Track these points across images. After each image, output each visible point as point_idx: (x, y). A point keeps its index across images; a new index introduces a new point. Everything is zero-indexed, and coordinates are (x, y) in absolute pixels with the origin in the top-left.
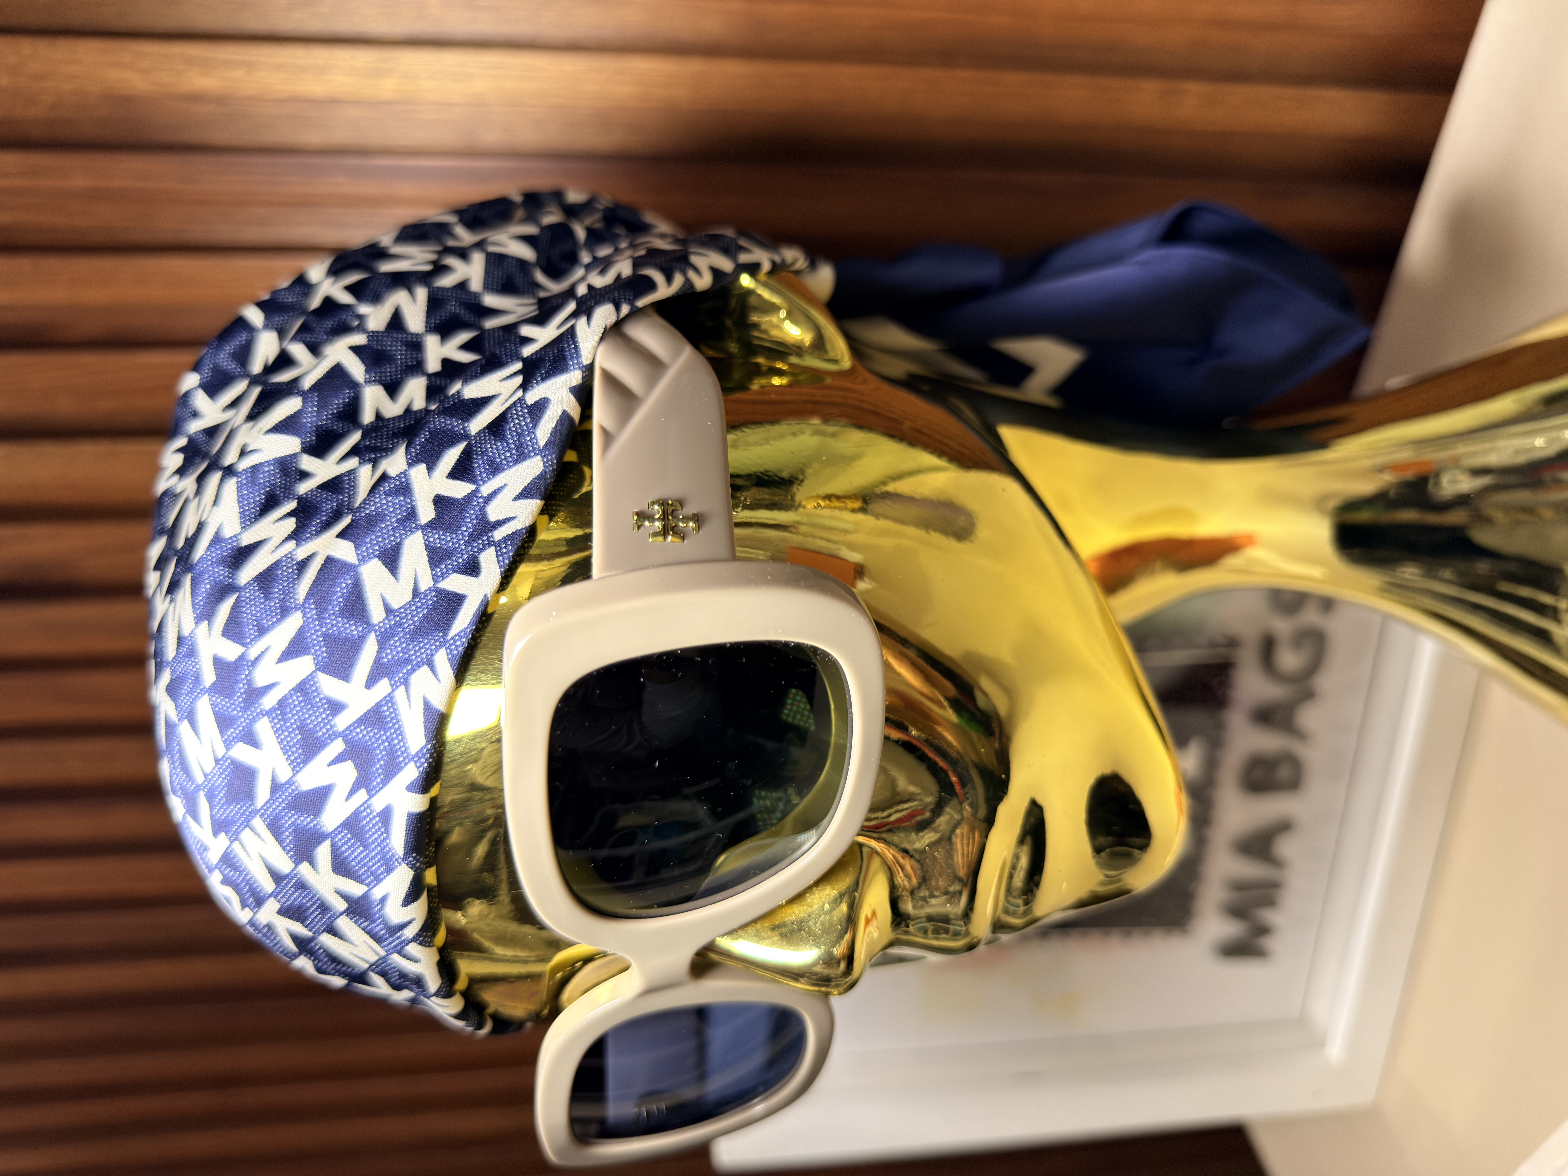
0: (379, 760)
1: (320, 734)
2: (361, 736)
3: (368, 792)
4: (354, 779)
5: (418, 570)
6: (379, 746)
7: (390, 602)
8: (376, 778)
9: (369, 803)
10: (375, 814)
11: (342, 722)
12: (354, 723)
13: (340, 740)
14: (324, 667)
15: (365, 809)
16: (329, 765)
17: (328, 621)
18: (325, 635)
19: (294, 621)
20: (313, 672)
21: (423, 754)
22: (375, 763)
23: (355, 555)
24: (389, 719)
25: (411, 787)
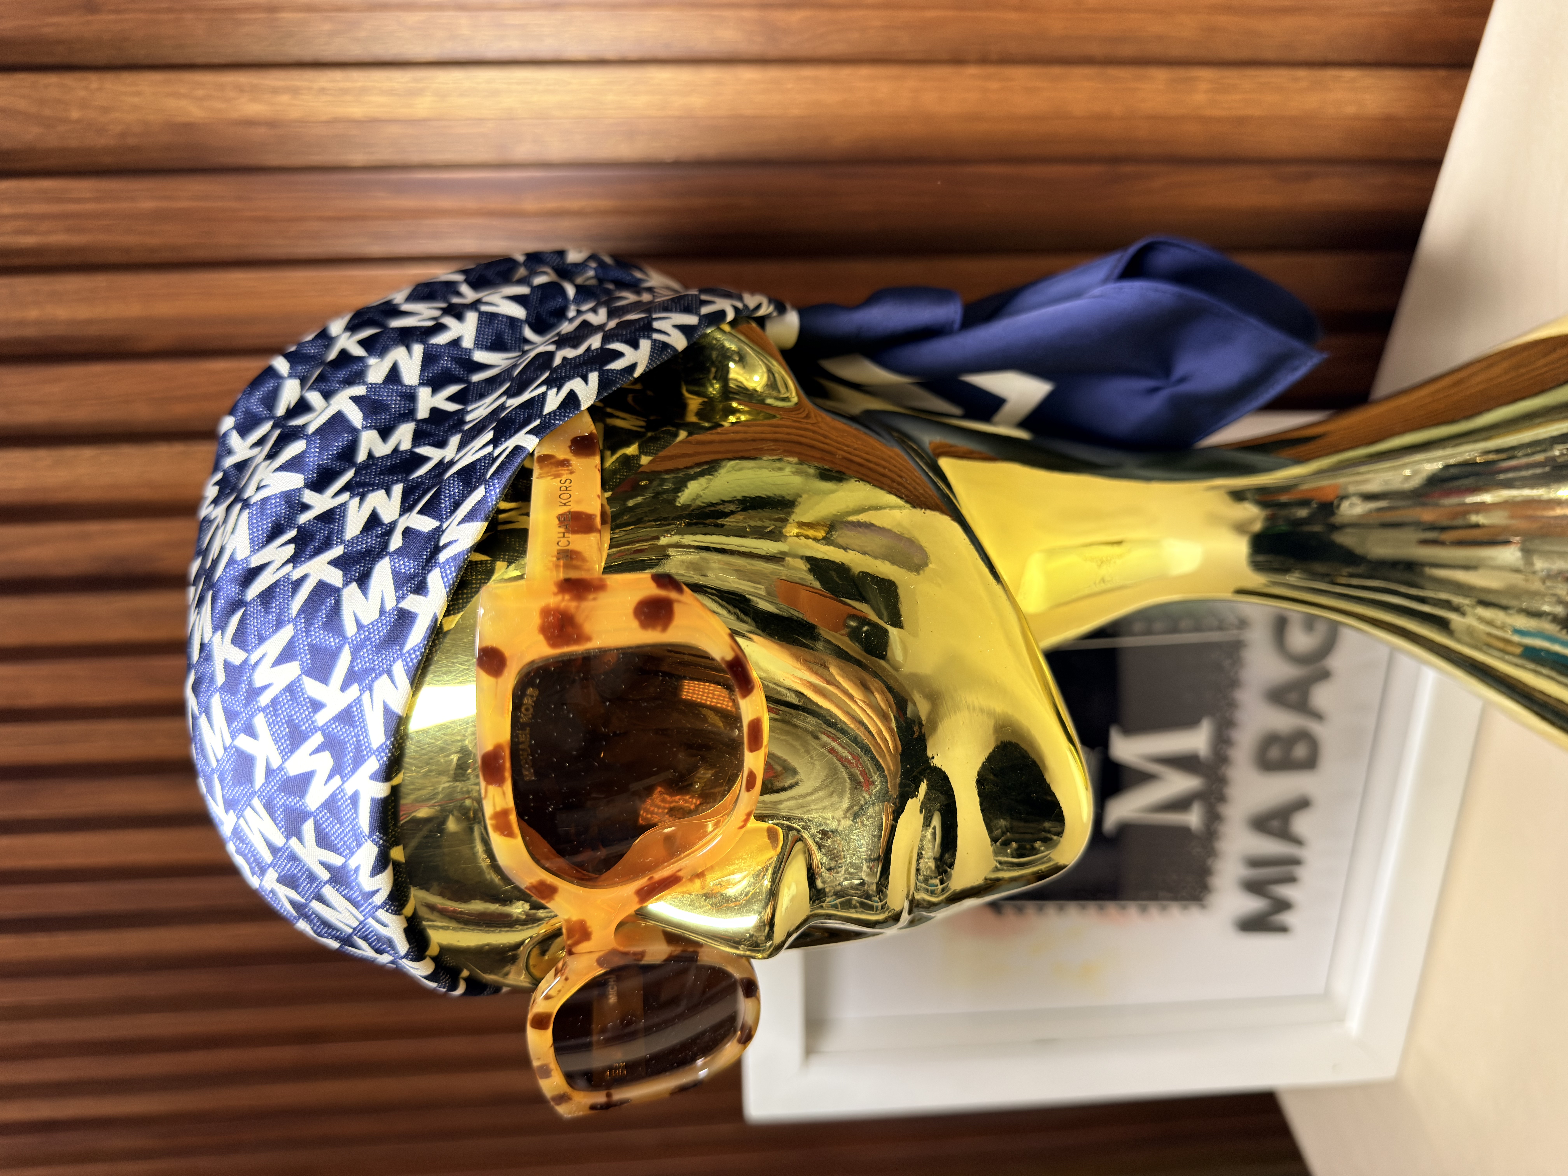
0: (349, 752)
1: (304, 728)
3: (342, 777)
4: (331, 766)
5: (385, 592)
6: (349, 740)
7: (361, 619)
8: (348, 767)
9: (342, 788)
10: (348, 797)
12: (330, 720)
13: (319, 733)
14: (308, 672)
15: (340, 792)
16: (311, 754)
17: (313, 633)
18: (310, 645)
19: (287, 632)
20: (299, 675)
21: (383, 749)
22: (346, 755)
23: (341, 581)
24: (357, 718)
25: (373, 777)
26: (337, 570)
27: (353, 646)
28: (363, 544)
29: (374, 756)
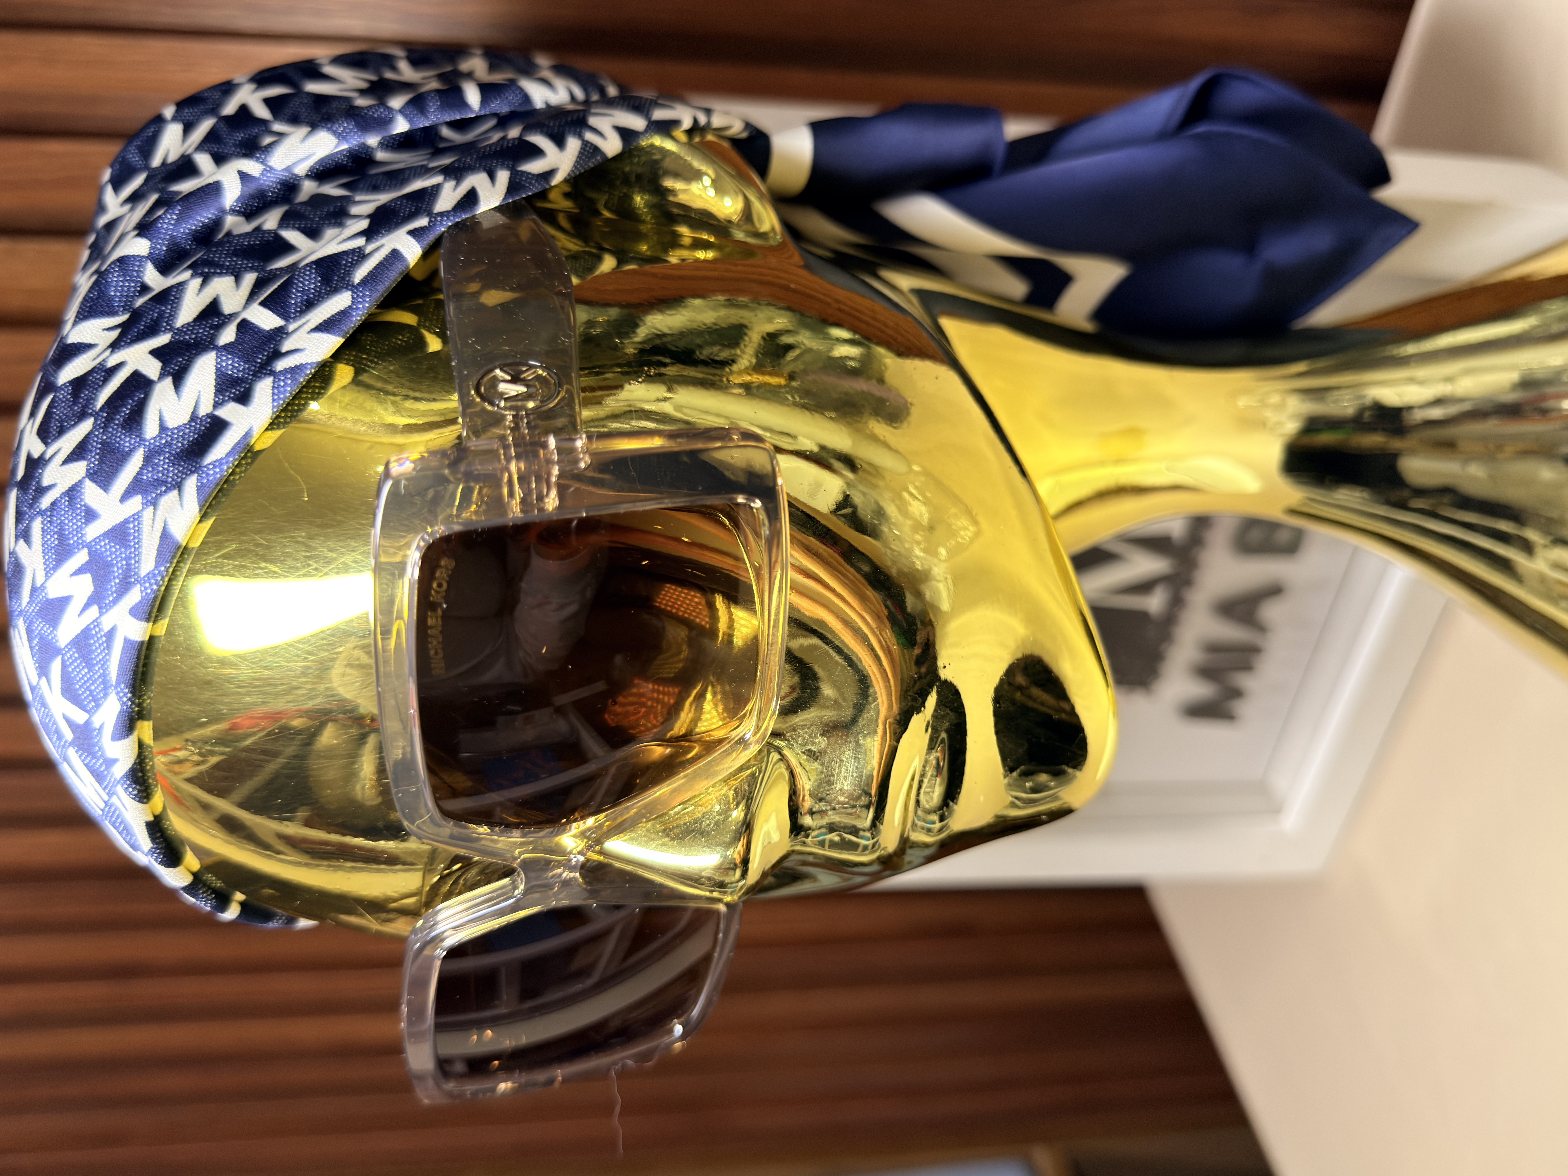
0: (114, 578)
2: (103, 549)
3: (100, 608)
4: (90, 593)
5: (202, 393)
6: (117, 562)
7: (166, 419)
8: (109, 597)
9: (99, 621)
10: (103, 633)
11: (93, 531)
12: (101, 536)
14: (92, 475)
15: (95, 627)
16: (71, 575)
17: (111, 430)
18: (103, 443)
19: (86, 426)
20: (83, 478)
21: (149, 579)
22: (110, 581)
23: (158, 374)
24: (132, 537)
25: (134, 612)
26: (157, 361)
27: (149, 450)
28: (192, 333)
29: (139, 586)
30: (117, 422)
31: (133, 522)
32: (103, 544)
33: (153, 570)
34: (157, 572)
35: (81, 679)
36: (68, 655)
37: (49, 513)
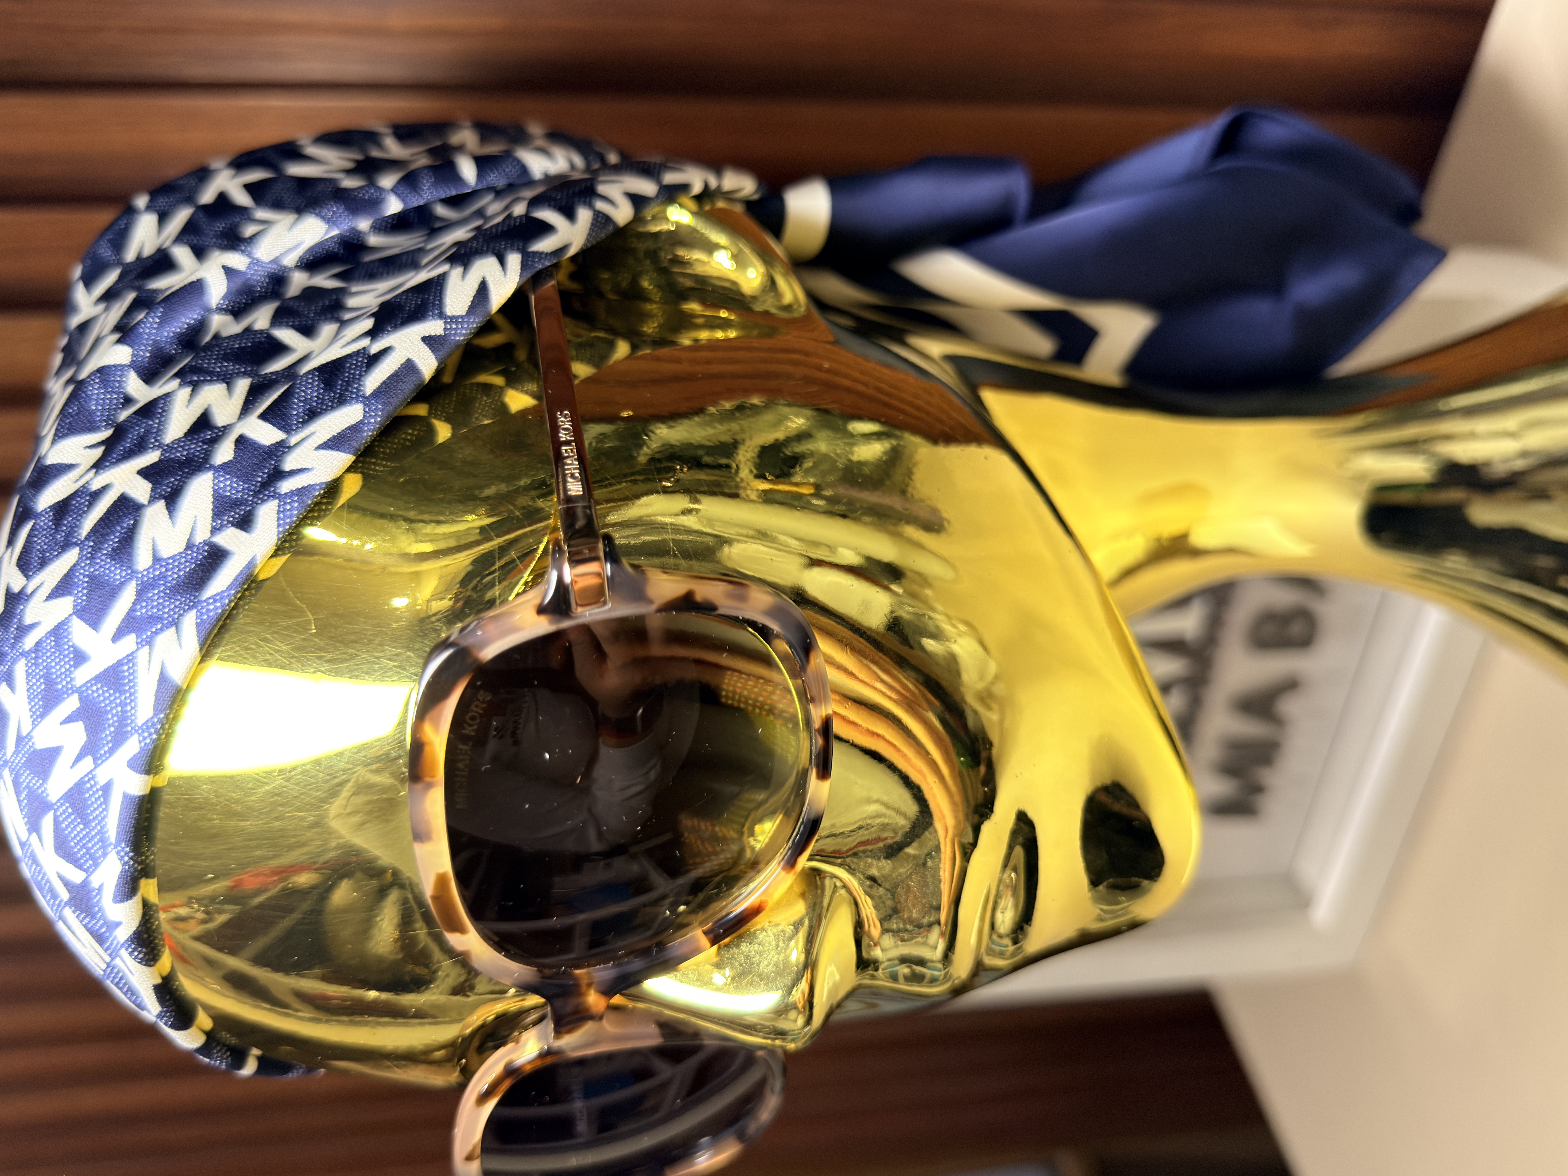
0: (109, 726)
2: (96, 695)
3: (95, 760)
4: (82, 743)
5: (198, 518)
6: (112, 709)
7: (160, 548)
8: (104, 746)
9: (94, 773)
10: (98, 787)
11: (83, 675)
12: (92, 679)
14: (81, 612)
15: (89, 780)
16: (61, 723)
17: (99, 561)
18: (92, 577)
19: (71, 557)
20: (70, 615)
21: (148, 728)
22: (105, 728)
23: (148, 496)
24: (127, 681)
25: (132, 764)
26: (146, 481)
27: (142, 582)
28: (184, 450)
29: (136, 735)
30: (105, 552)
31: (127, 663)
32: (94, 688)
33: (152, 718)
34: (156, 720)
35: (75, 836)
36: (61, 810)
37: (33, 655)
